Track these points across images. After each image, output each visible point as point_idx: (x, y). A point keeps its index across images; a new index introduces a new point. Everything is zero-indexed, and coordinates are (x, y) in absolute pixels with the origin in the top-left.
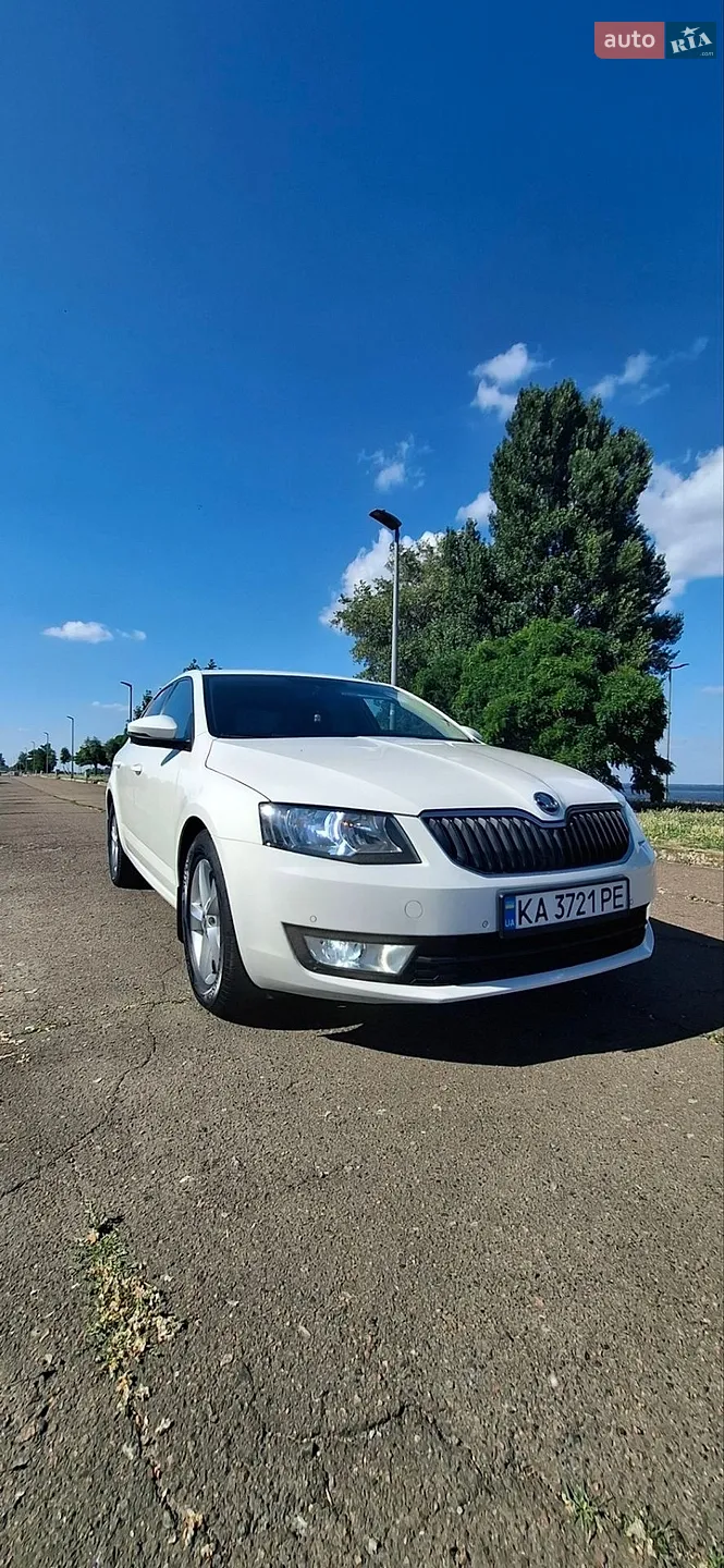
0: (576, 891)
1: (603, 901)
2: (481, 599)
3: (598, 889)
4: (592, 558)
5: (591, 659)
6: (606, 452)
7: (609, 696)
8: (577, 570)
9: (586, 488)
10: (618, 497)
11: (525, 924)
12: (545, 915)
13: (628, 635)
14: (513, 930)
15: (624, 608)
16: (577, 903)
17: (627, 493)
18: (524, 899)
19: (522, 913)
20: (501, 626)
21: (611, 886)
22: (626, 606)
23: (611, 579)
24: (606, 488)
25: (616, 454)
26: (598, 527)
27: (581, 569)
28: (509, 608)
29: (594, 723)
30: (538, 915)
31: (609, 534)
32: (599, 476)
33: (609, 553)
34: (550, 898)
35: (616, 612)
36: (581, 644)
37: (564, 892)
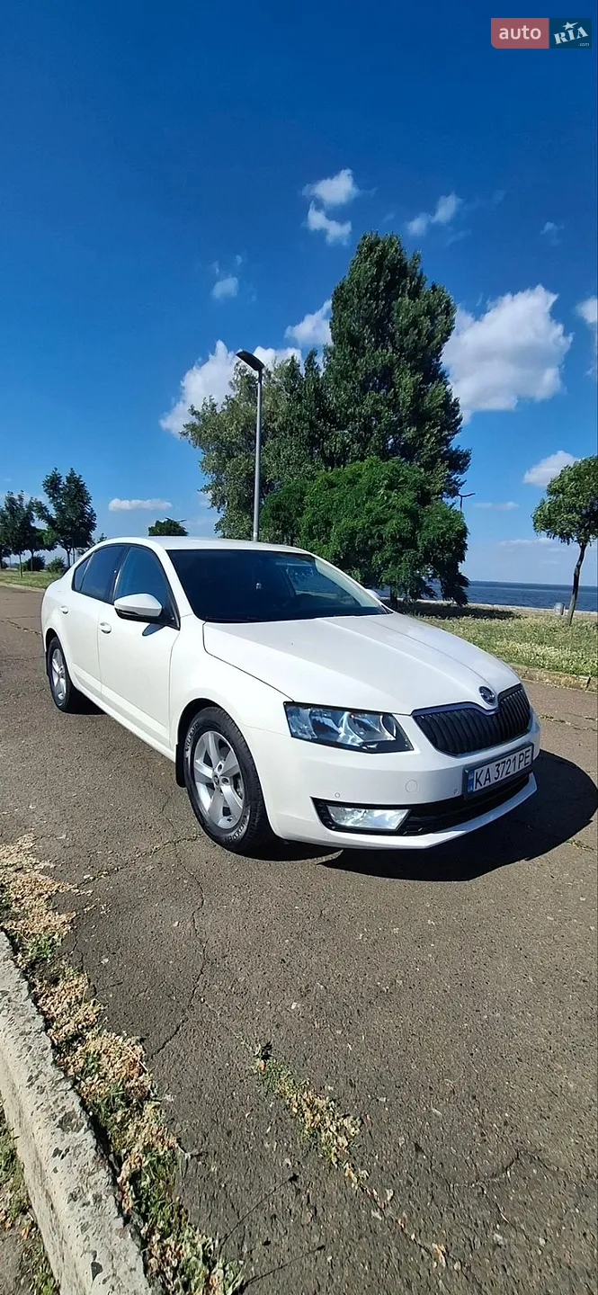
0: (506, 759)
1: (520, 762)
2: (313, 426)
3: (517, 754)
4: (405, 396)
5: (413, 494)
6: (421, 304)
7: (427, 526)
8: (394, 405)
9: (405, 332)
10: (429, 344)
11: (479, 787)
12: (489, 779)
13: (429, 466)
14: (472, 792)
15: (428, 442)
16: (507, 766)
17: (435, 342)
18: (479, 771)
19: (478, 781)
20: (331, 451)
21: (524, 751)
22: (429, 441)
23: (419, 417)
24: (419, 334)
25: (429, 305)
26: (411, 369)
27: (394, 406)
28: (337, 436)
29: (416, 548)
30: (486, 780)
31: (419, 376)
32: (414, 323)
33: (419, 395)
34: (492, 766)
35: (421, 445)
36: (405, 482)
37: (500, 762)
